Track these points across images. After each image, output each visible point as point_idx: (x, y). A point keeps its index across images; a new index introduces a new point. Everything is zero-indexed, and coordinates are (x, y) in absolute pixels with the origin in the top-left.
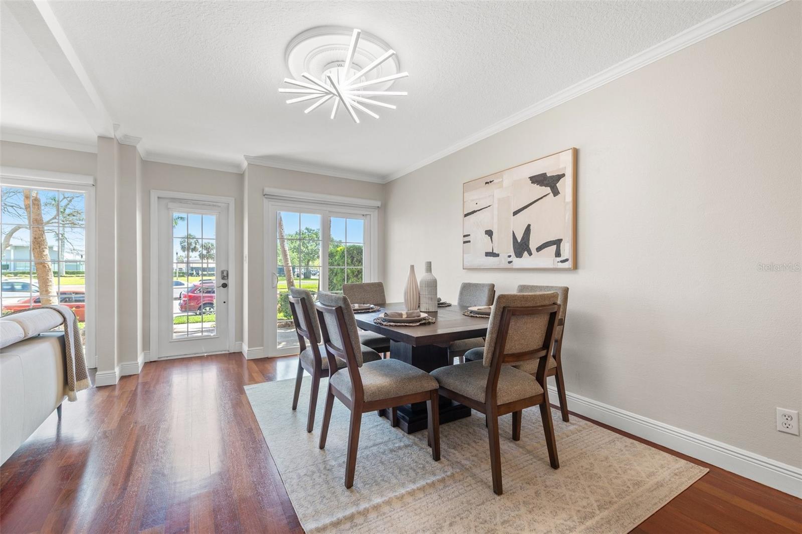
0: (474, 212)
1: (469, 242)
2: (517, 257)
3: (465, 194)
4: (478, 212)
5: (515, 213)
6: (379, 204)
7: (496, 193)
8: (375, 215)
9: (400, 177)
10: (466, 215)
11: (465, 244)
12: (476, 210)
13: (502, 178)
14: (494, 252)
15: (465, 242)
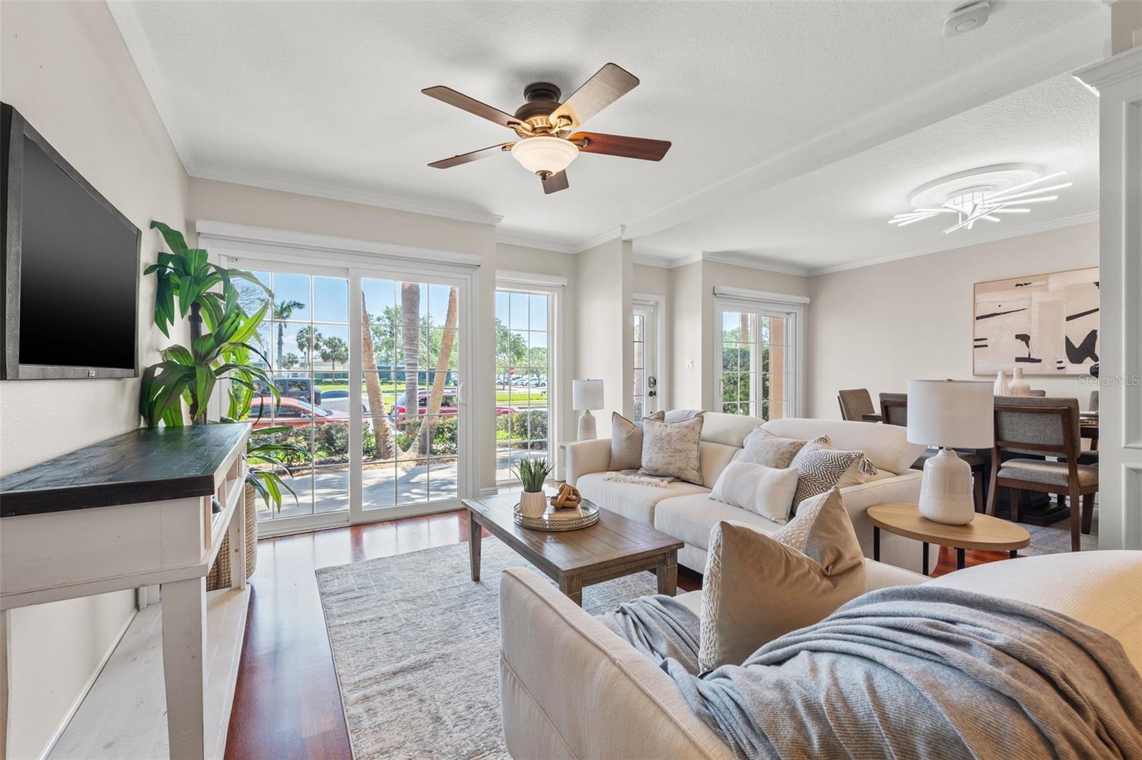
0: (996, 314)
1: (986, 346)
2: (1073, 362)
3: (976, 295)
4: (1002, 315)
5: (1069, 319)
6: (807, 300)
7: (1036, 297)
8: (800, 313)
9: (843, 271)
10: (978, 318)
11: (976, 349)
12: (998, 312)
13: (1047, 281)
14: (1031, 357)
15: (976, 347)
